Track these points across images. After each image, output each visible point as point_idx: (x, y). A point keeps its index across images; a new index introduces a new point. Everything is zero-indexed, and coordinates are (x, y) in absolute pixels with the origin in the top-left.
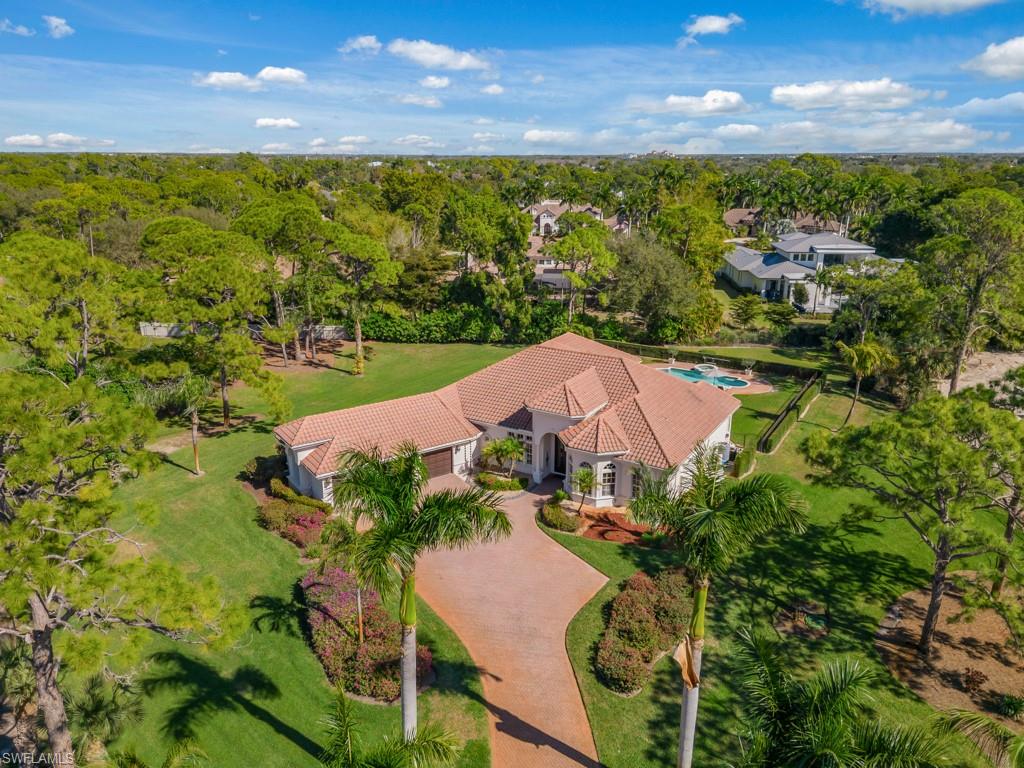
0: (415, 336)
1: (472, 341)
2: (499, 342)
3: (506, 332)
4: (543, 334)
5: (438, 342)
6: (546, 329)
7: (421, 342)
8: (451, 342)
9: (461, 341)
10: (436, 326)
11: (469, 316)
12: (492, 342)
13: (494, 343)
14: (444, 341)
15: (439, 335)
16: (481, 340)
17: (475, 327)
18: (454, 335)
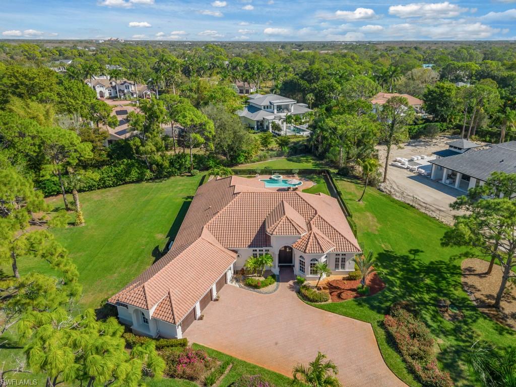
0: (94, 186)
1: (133, 182)
2: (151, 179)
3: (154, 173)
4: (176, 170)
5: (111, 187)
6: (178, 167)
7: (98, 189)
8: (120, 185)
9: (126, 183)
10: (108, 177)
11: (129, 167)
12: (146, 180)
13: (147, 180)
14: (115, 185)
15: (111, 182)
16: (139, 180)
17: (134, 174)
18: (121, 180)
